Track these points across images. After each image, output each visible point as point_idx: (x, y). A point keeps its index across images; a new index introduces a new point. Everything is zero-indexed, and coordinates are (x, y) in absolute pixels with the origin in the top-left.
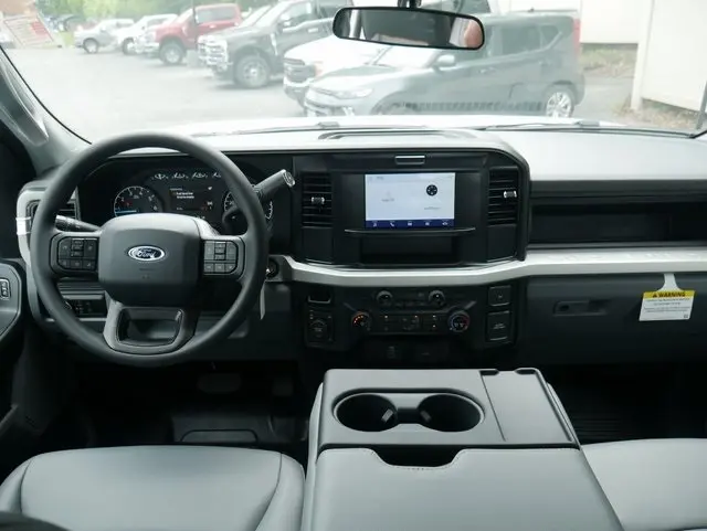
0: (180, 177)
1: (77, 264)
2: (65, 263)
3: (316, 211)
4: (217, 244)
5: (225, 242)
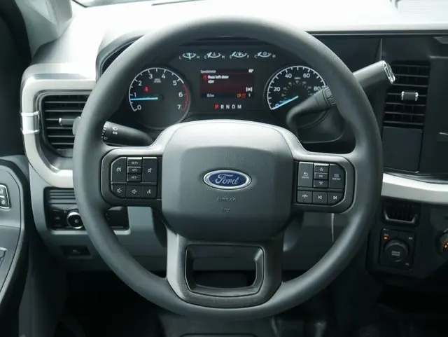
0: (215, 57)
1: (134, 191)
2: (119, 191)
3: (408, 109)
4: (317, 166)
5: (328, 165)
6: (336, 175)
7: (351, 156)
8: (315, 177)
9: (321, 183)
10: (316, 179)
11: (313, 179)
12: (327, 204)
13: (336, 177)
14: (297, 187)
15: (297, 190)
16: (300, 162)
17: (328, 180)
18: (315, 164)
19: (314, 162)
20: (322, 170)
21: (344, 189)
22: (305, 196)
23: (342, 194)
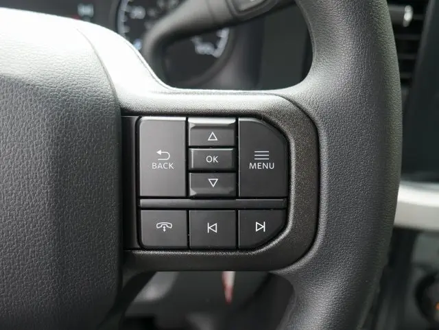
4: (197, 127)
5: (232, 121)
6: (261, 154)
7: (307, 91)
8: (192, 166)
9: (213, 181)
10: (196, 171)
11: (188, 171)
12: (237, 249)
13: (261, 162)
14: (139, 198)
15: (139, 209)
16: (145, 118)
17: (235, 170)
18: (193, 121)
19: (189, 114)
20: (213, 138)
21: (288, 198)
22: (164, 226)
23: (280, 213)
